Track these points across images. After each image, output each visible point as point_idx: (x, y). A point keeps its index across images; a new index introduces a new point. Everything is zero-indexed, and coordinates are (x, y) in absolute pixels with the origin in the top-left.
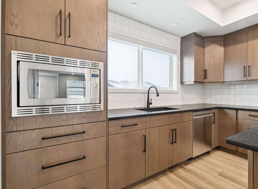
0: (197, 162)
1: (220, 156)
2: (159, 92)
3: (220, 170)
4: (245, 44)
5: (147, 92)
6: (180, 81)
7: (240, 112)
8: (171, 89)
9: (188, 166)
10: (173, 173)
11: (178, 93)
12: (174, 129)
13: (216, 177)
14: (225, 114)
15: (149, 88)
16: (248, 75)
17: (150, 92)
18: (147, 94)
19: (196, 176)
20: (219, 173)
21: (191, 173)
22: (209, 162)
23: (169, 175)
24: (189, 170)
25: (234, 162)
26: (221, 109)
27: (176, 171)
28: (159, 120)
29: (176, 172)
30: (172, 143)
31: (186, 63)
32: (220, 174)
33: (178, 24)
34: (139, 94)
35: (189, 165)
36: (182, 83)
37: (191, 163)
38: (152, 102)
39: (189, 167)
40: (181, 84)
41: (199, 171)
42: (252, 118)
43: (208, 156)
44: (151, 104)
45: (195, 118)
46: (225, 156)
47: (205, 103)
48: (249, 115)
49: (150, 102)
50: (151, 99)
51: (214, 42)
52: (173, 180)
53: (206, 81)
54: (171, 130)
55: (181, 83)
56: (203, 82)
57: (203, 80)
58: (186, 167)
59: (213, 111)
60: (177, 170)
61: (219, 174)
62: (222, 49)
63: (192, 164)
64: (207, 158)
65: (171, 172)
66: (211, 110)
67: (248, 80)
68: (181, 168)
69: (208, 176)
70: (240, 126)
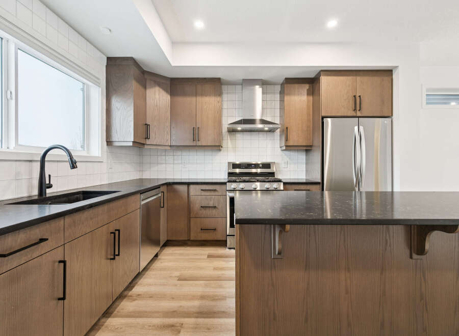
0: (144, 276)
1: (172, 254)
2: (75, 158)
3: (177, 274)
4: (194, 99)
5: (39, 158)
6: (106, 140)
7: (192, 187)
8: (88, 153)
9: (133, 290)
10: (112, 315)
11: (102, 162)
12: (116, 230)
13: (176, 285)
14: (175, 191)
15: (44, 151)
16: (197, 139)
17: (47, 158)
18: (38, 165)
19: (151, 298)
20: (178, 278)
21: (143, 297)
22: (161, 269)
23: (106, 324)
24: (139, 295)
25: (188, 255)
26: (170, 185)
27: (117, 310)
28: (91, 219)
29: (118, 312)
30: (114, 259)
31: (118, 108)
32: (180, 279)
33: (110, 30)
34: (14, 163)
35: (135, 287)
36: (109, 143)
37: (137, 283)
38: (51, 183)
39: (137, 290)
40: (107, 145)
41: (153, 289)
42: (203, 193)
43: (157, 261)
44: (50, 186)
45: (143, 202)
46: (174, 252)
47: (141, 178)
48: (202, 190)
49: (47, 182)
50: (50, 176)
51: (160, 85)
52: (118, 328)
53: (148, 142)
54: (111, 233)
55: (107, 142)
56: (144, 144)
57: (144, 140)
58: (130, 293)
59: (162, 189)
60: (118, 305)
61: (178, 280)
62: (169, 97)
63: (139, 283)
64: (157, 264)
65: (109, 317)
66: (159, 187)
67: (197, 145)
68: (125, 300)
69: (168, 290)
70: (192, 206)
